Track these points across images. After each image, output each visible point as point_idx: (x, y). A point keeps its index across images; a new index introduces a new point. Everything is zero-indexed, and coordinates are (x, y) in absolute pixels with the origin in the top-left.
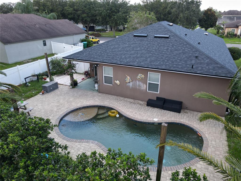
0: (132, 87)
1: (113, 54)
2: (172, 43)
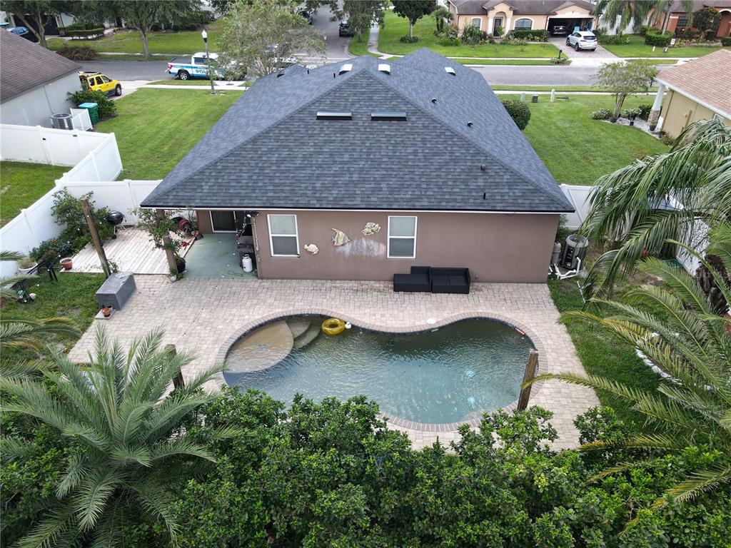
0: (351, 255)
1: (287, 178)
2: (418, 134)
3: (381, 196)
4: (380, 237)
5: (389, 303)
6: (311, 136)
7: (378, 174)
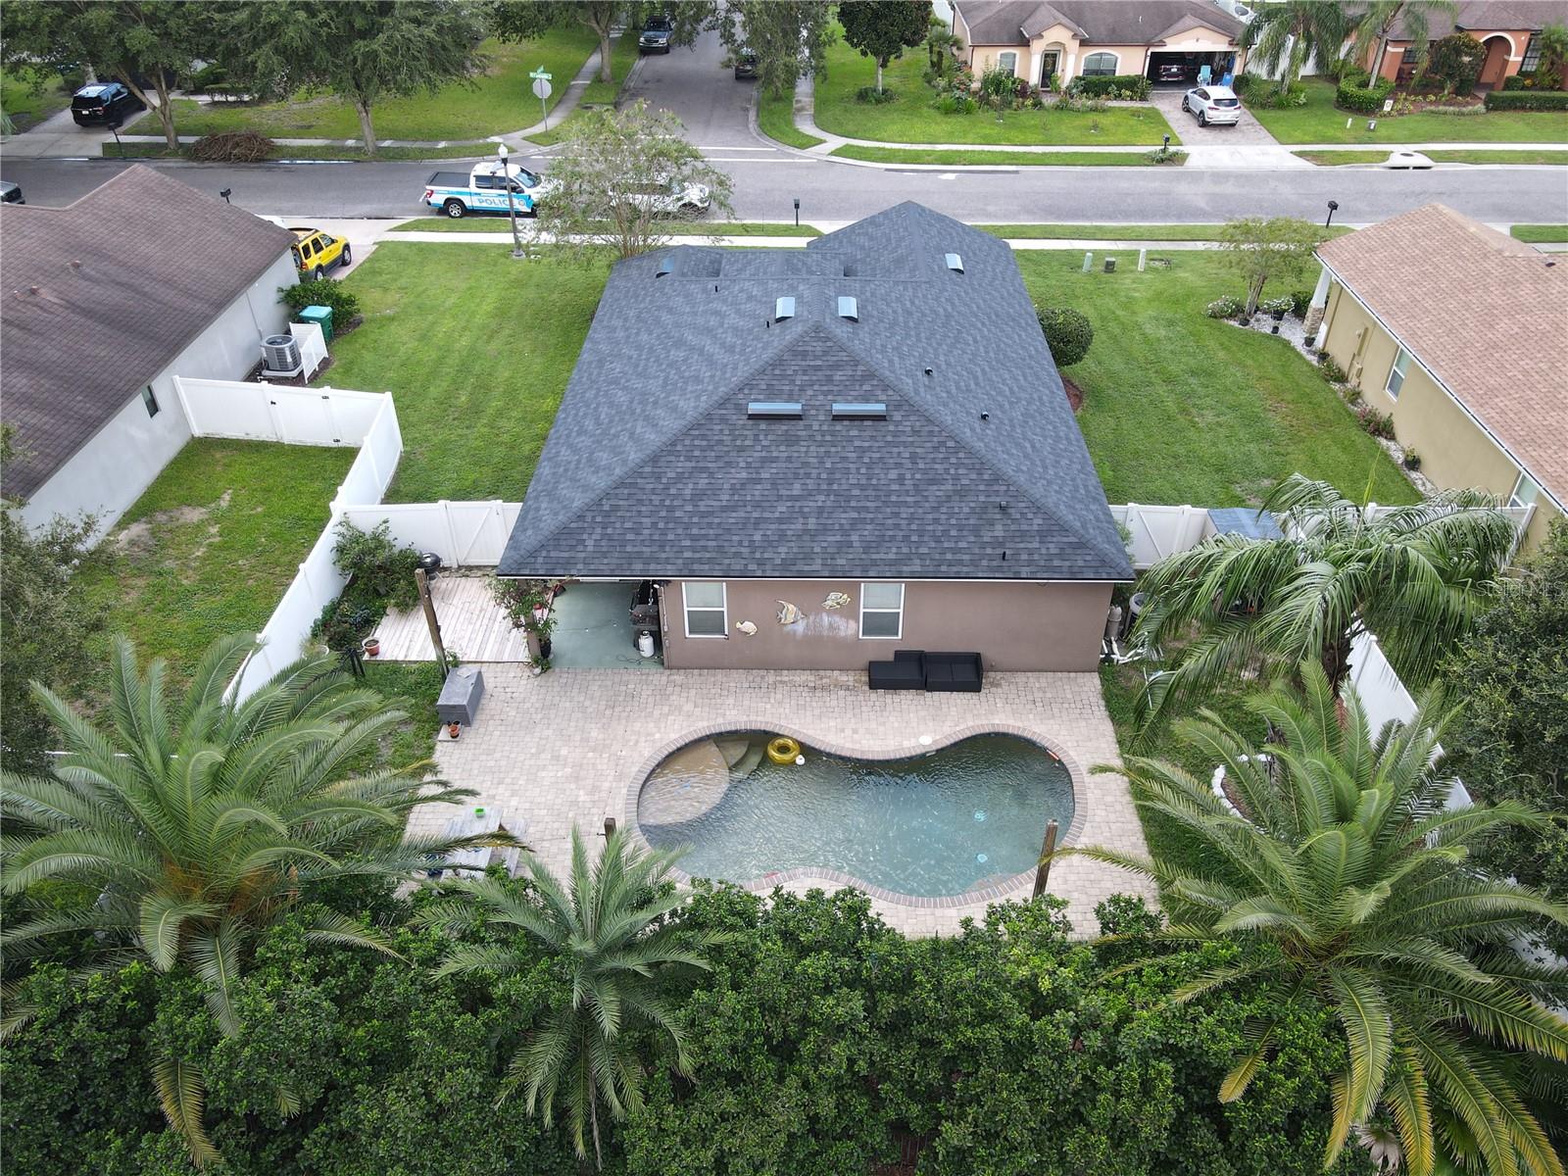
0: (805, 636)
1: (710, 525)
2: (905, 444)
3: (851, 556)
4: (850, 611)
5: (864, 709)
6: (741, 449)
7: (844, 518)
